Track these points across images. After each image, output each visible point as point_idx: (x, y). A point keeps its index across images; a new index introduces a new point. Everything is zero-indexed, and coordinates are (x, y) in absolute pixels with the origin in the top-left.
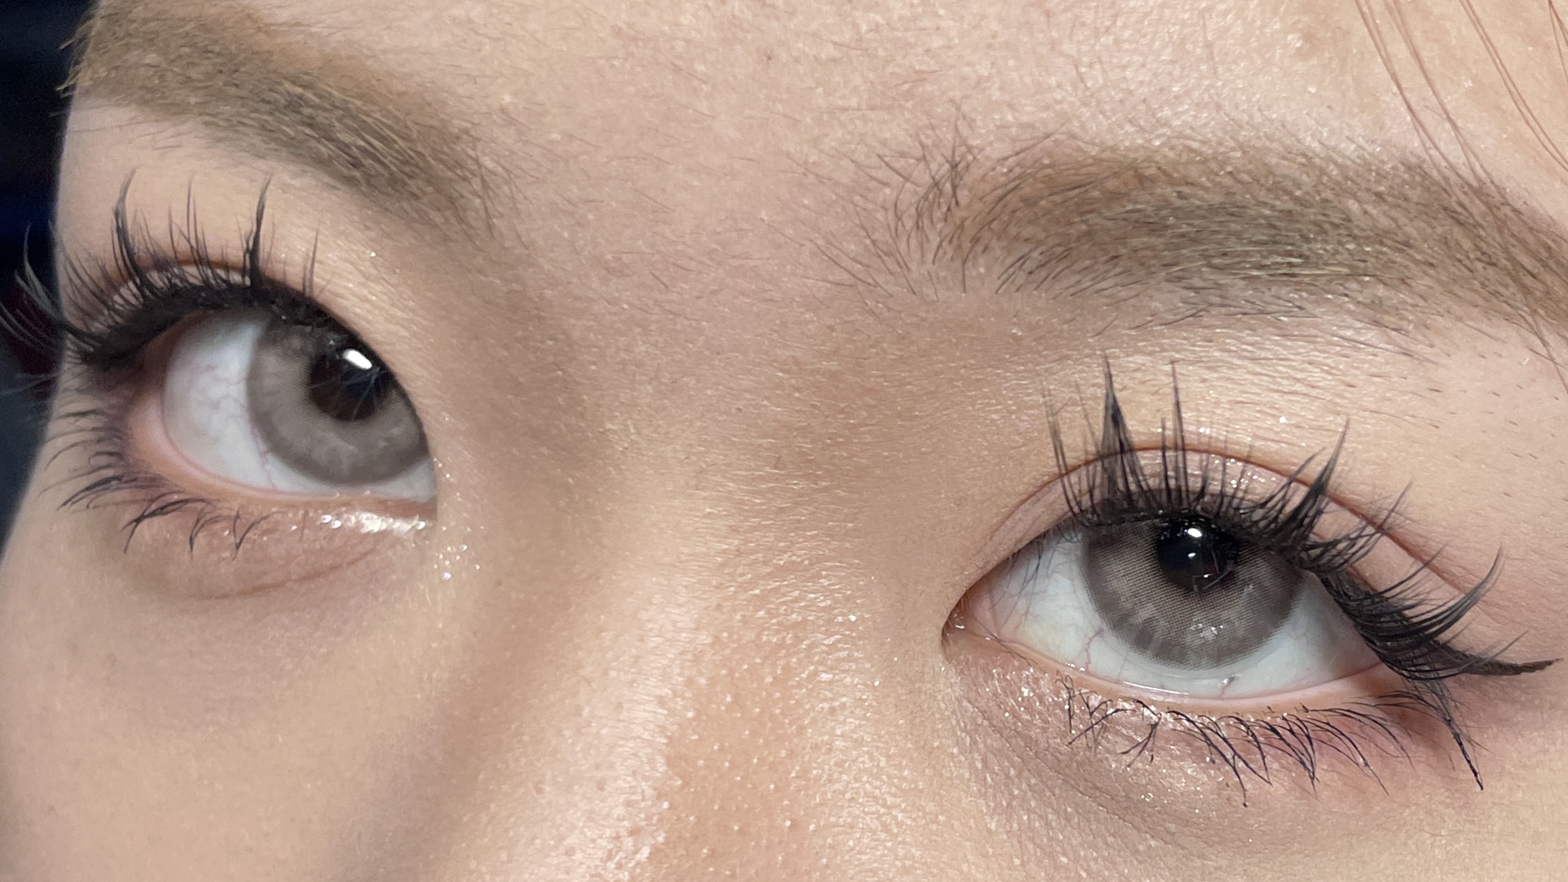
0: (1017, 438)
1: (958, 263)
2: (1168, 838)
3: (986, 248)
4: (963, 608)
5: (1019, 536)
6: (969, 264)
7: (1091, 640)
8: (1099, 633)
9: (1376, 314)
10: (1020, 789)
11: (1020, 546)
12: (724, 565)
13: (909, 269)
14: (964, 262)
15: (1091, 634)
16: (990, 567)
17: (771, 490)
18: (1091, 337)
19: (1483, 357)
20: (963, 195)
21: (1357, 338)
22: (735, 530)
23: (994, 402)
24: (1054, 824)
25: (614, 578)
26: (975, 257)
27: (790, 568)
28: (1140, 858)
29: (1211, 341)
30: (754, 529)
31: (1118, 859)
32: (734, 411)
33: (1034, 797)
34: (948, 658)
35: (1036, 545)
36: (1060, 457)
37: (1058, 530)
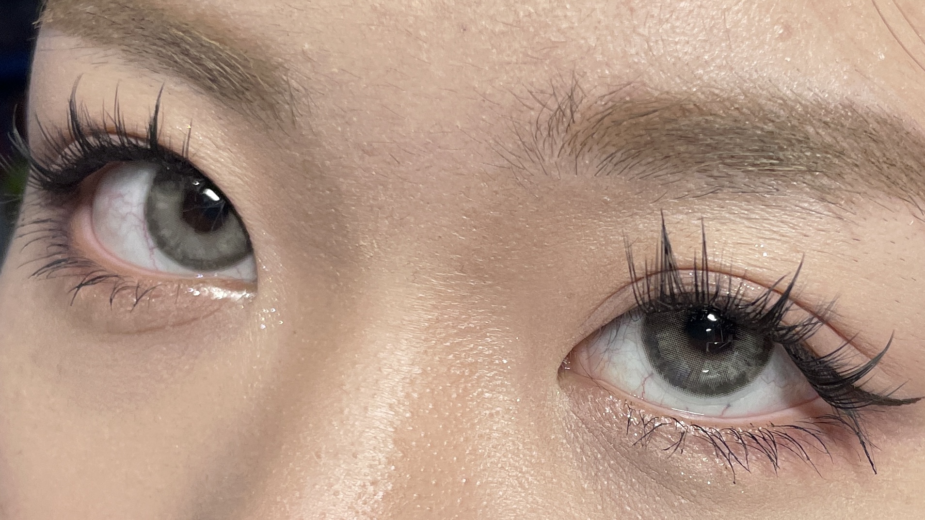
0: (605, 260)
1: (574, 156)
2: (692, 498)
3: (590, 149)
4: (572, 356)
5: (605, 316)
6: (580, 158)
7: (646, 379)
8: (651, 375)
9: (823, 195)
10: (604, 466)
11: (606, 323)
12: (428, 328)
13: (544, 160)
14: (577, 157)
15: (646, 376)
16: (587, 334)
17: (456, 285)
18: (651, 203)
19: (885, 220)
20: (577, 116)
21: (811, 208)
22: (435, 307)
23: (592, 239)
24: (623, 488)
25: (363, 332)
26: (584, 155)
27: (468, 331)
28: (675, 510)
29: (723, 208)
30: (446, 307)
31: (662, 510)
32: (436, 238)
33: (612, 472)
34: (562, 387)
35: (616, 322)
36: (633, 272)
37: (629, 314)
